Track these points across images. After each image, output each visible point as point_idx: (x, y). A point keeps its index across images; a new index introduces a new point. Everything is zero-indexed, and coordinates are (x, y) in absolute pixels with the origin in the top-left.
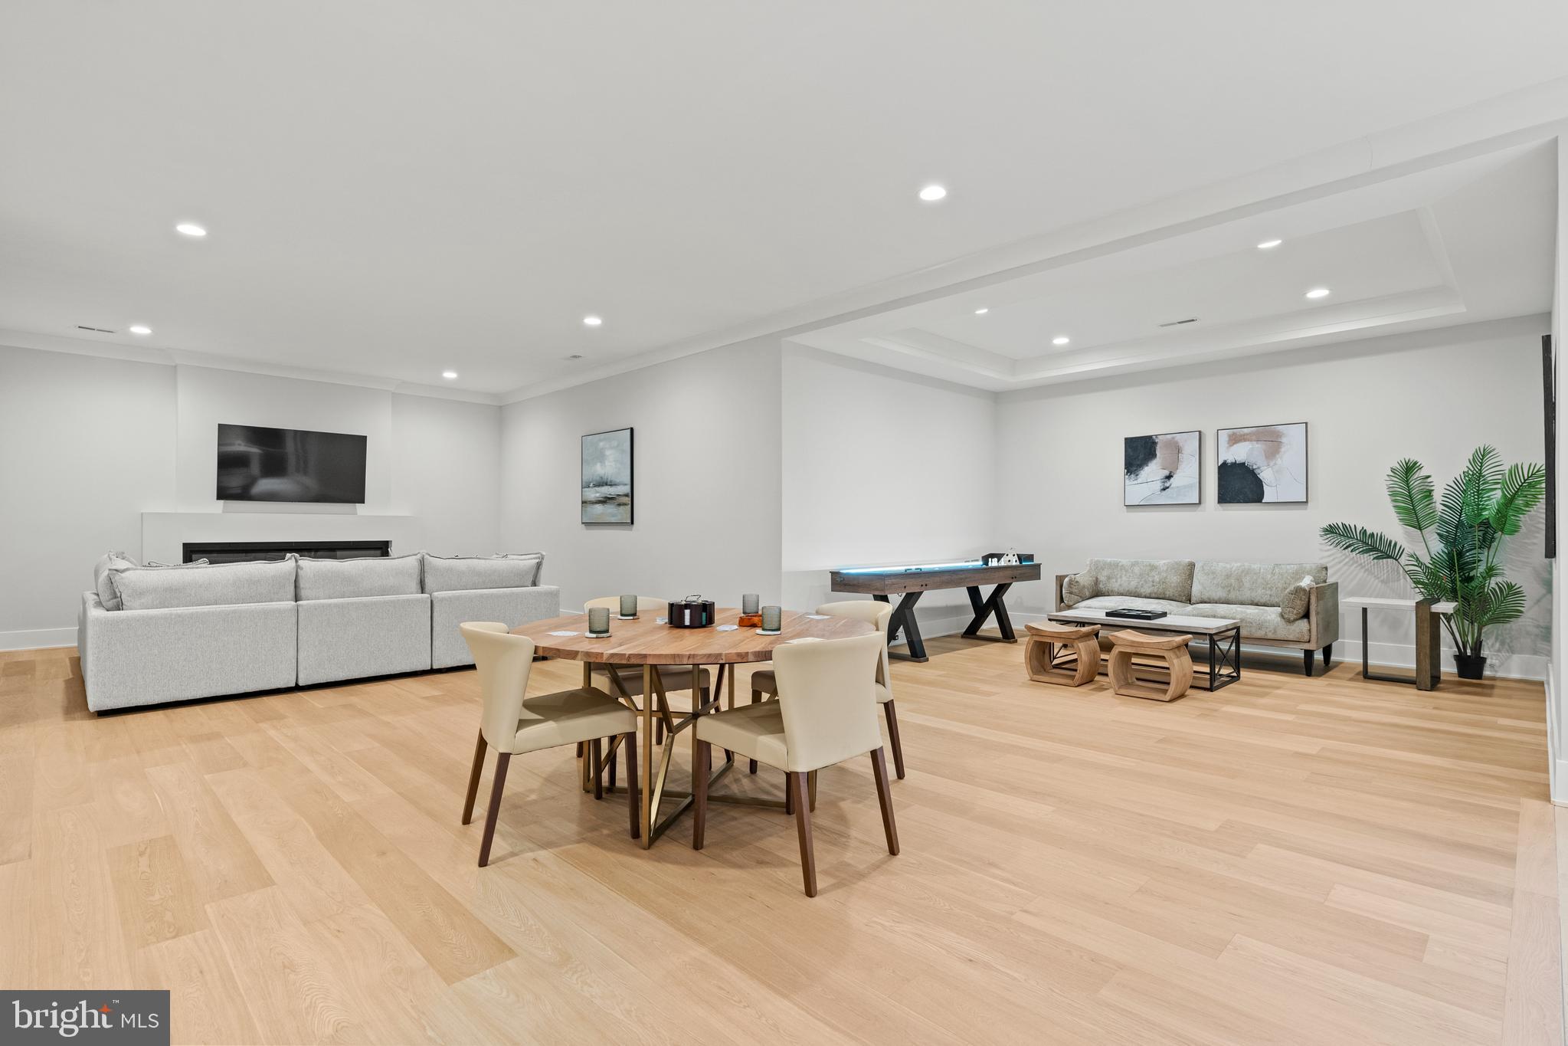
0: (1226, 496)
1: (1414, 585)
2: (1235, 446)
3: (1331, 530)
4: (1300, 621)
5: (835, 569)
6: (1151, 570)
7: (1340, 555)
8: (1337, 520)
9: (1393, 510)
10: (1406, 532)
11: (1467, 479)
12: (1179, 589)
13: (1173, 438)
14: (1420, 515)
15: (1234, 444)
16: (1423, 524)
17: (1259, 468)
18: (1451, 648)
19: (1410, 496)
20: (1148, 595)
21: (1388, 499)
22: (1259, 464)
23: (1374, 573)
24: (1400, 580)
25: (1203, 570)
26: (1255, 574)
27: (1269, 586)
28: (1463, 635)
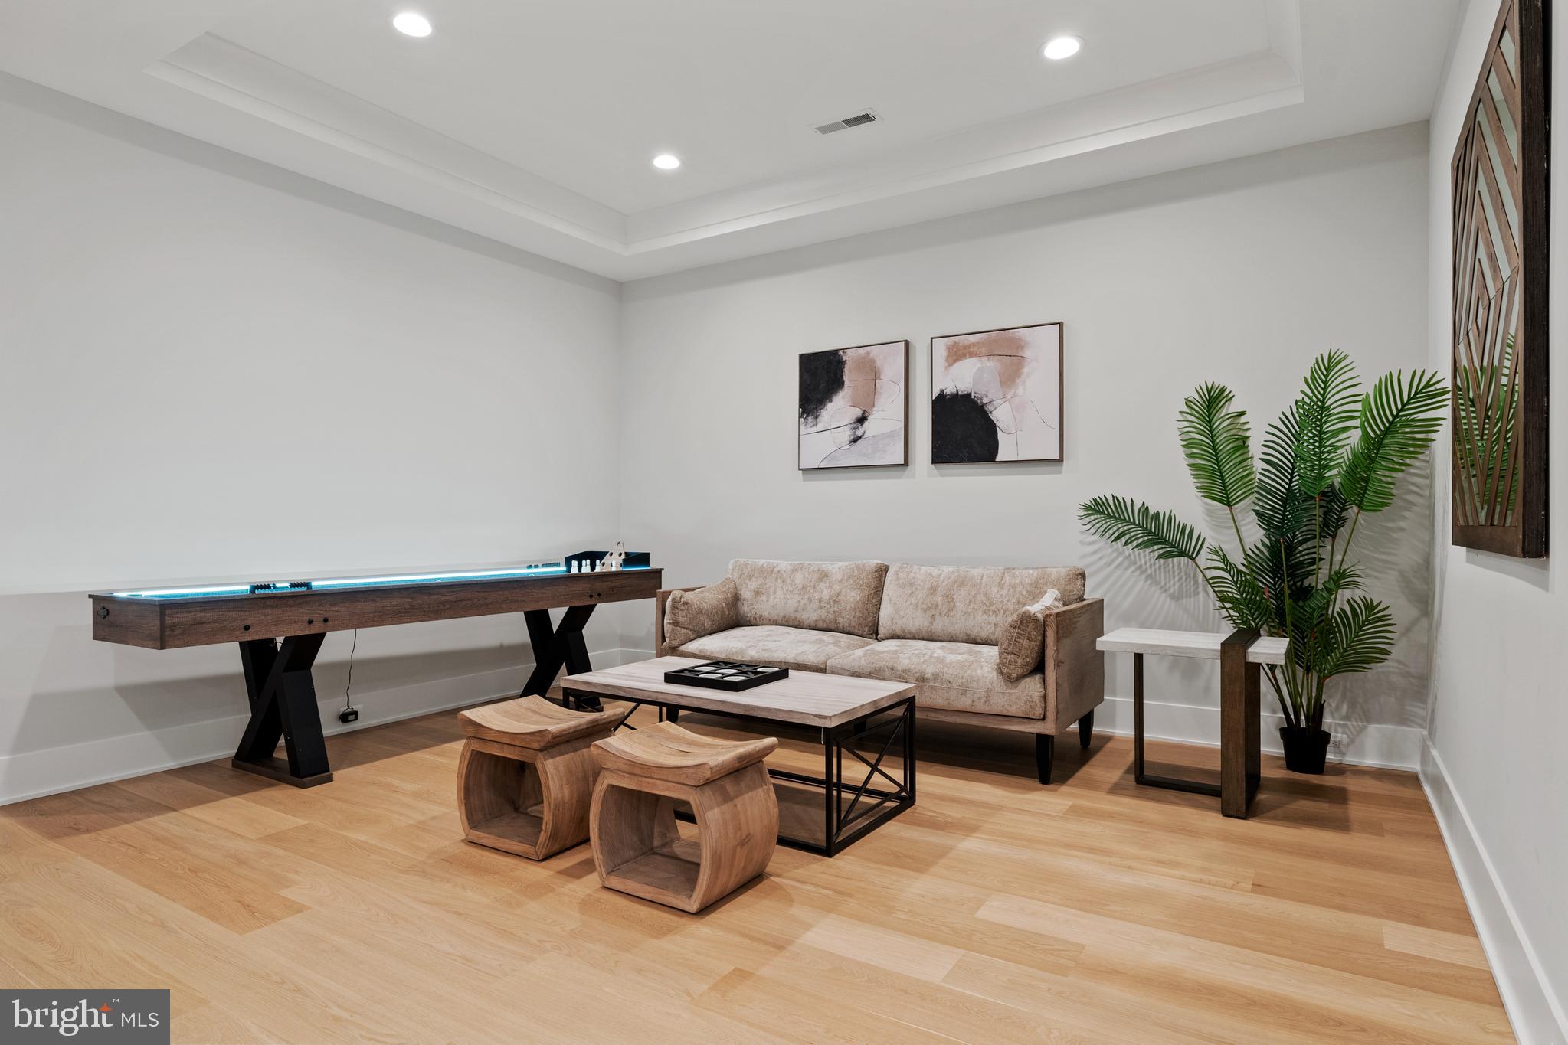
0: (945, 452)
1: (1219, 604)
2: (957, 365)
3: (1097, 508)
4: (1028, 680)
5: (101, 588)
6: (820, 580)
7: (1110, 550)
8: (1106, 490)
9: (1188, 471)
10: (1208, 510)
11: (1301, 411)
12: (858, 614)
13: (868, 353)
14: (1229, 481)
15: (955, 361)
16: (1233, 496)
17: (990, 402)
18: (1274, 712)
19: (1214, 448)
20: (813, 624)
21: (1180, 453)
22: (991, 396)
23: (1160, 583)
24: (1198, 593)
25: (898, 579)
26: (975, 585)
27: (993, 607)
28: (1295, 695)
